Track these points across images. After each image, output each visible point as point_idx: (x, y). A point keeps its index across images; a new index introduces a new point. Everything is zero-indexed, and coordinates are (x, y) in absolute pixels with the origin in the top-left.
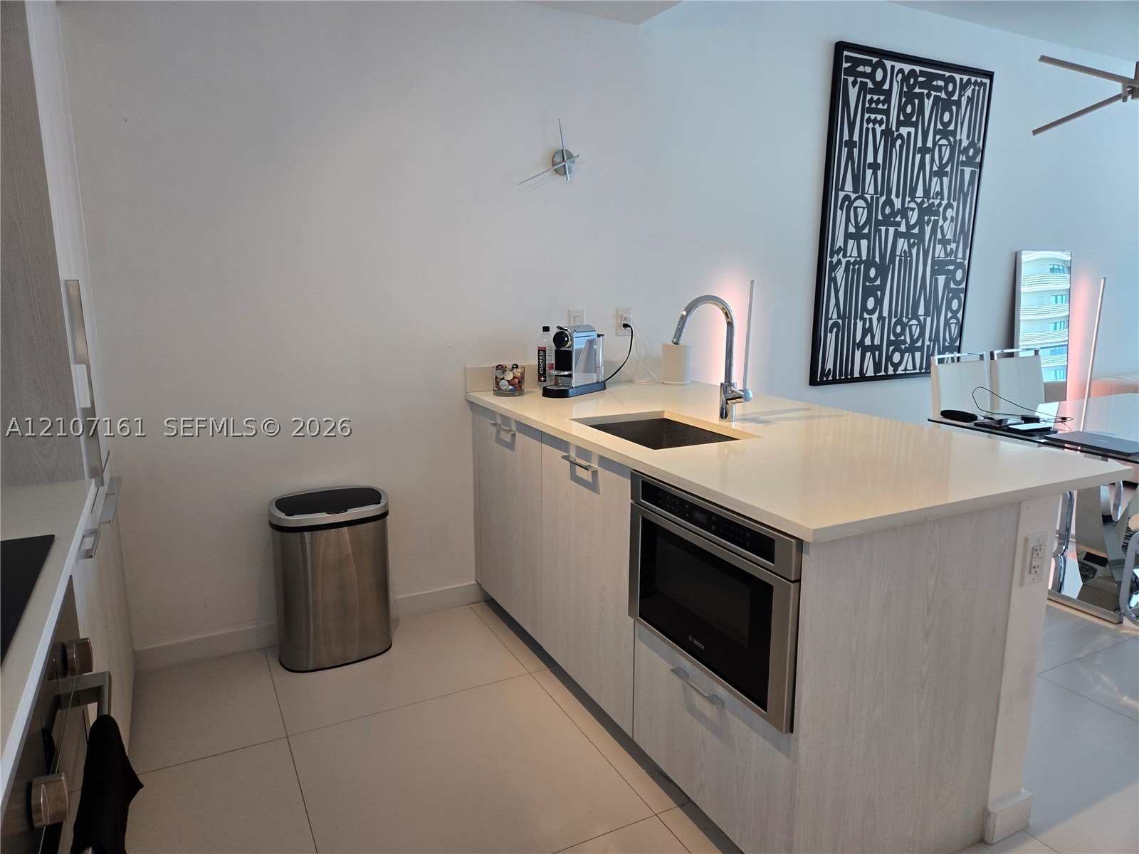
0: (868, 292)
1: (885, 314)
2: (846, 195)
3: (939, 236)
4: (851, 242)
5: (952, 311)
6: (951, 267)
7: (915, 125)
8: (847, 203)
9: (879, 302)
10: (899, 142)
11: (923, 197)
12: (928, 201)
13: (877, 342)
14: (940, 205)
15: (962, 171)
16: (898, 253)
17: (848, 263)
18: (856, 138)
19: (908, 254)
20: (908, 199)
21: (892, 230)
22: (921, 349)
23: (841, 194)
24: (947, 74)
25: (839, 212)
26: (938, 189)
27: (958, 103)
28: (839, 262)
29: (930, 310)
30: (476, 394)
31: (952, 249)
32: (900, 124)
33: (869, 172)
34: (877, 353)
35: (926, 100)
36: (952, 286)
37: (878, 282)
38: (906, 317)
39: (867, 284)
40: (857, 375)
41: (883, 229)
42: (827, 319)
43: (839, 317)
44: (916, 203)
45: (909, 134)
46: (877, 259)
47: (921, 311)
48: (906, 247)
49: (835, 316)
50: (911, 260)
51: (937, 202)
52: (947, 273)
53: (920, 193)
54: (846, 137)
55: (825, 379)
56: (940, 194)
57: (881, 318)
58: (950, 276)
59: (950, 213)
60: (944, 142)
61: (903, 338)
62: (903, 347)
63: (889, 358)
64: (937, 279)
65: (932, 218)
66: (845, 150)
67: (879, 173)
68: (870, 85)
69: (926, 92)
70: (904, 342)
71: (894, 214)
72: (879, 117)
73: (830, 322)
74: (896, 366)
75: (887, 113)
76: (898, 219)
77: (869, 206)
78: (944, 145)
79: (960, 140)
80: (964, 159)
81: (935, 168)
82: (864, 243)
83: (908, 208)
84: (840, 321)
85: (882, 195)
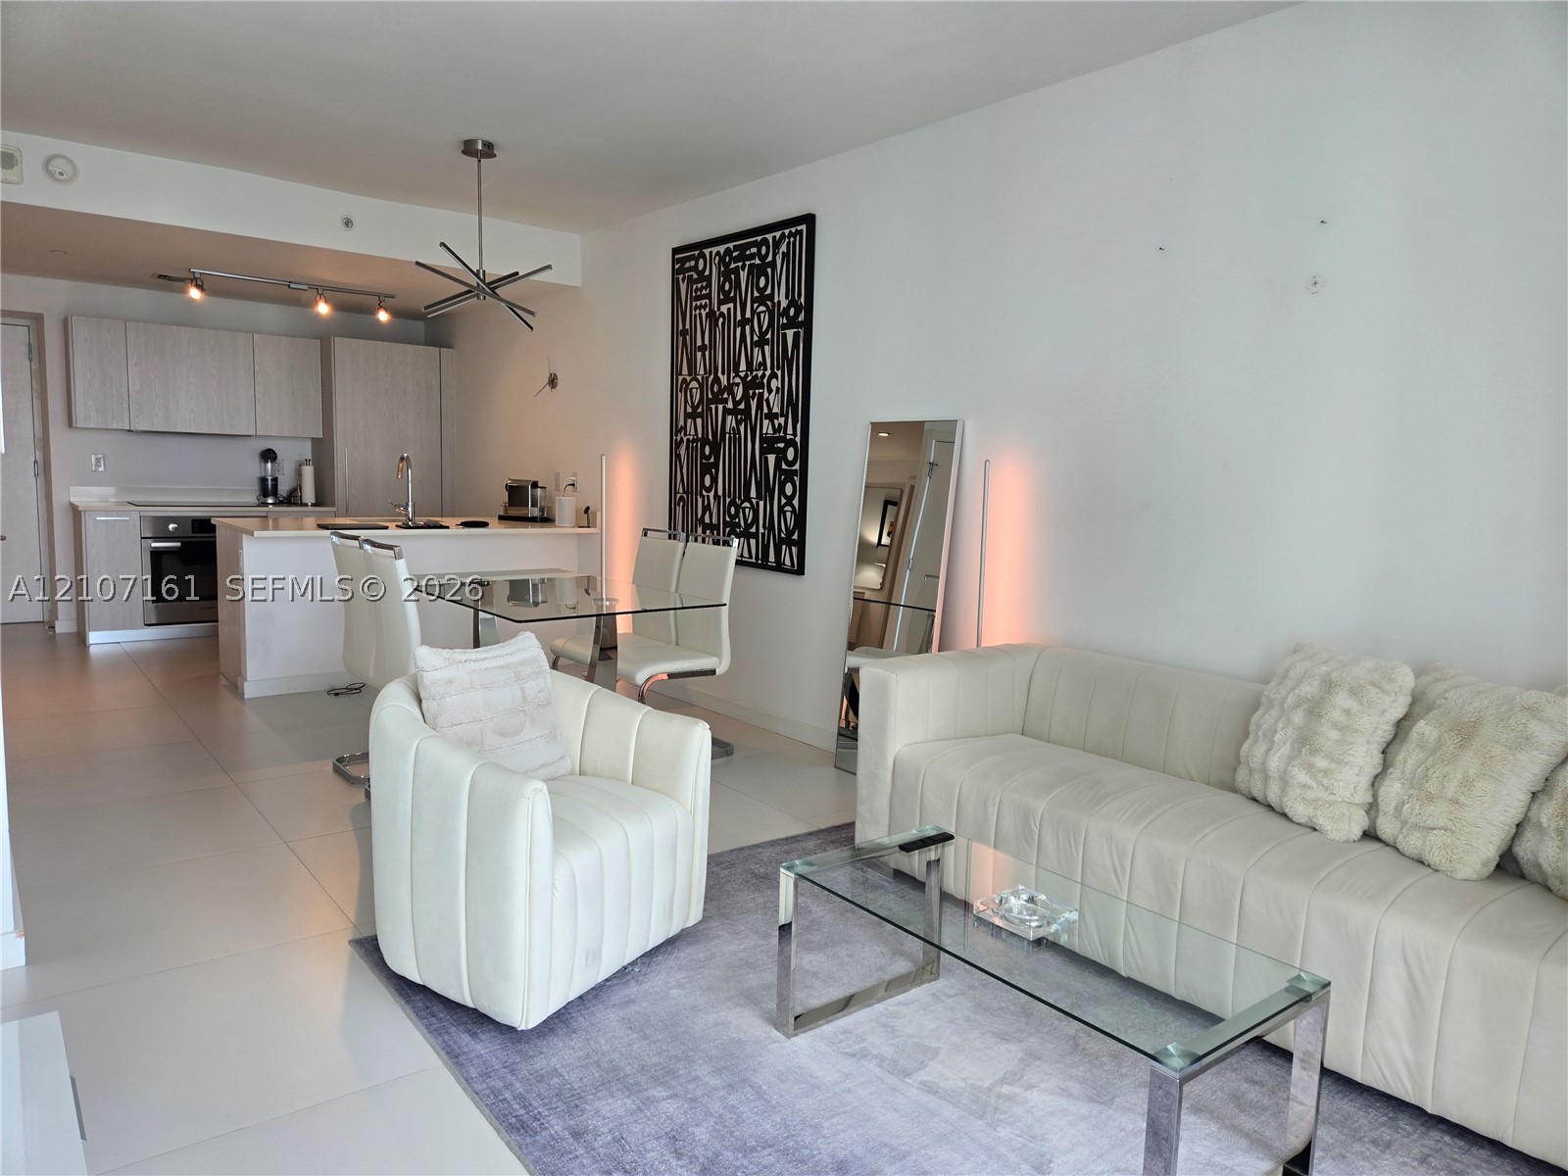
0: (706, 469)
1: (720, 493)
2: (683, 378)
3: (766, 410)
4: (689, 421)
5: (786, 497)
6: (781, 445)
7: (733, 299)
8: (685, 386)
9: (714, 480)
10: (721, 320)
11: (747, 370)
12: (751, 373)
13: (714, 521)
14: (764, 375)
15: (785, 335)
16: (727, 431)
17: (688, 439)
18: (687, 326)
19: (736, 431)
20: (732, 375)
21: (720, 407)
22: (755, 536)
23: (681, 378)
24: (759, 238)
25: (679, 394)
26: (760, 359)
27: (773, 264)
28: (682, 439)
29: (766, 491)
31: (780, 424)
32: (721, 303)
33: (699, 355)
35: (741, 272)
36: (784, 466)
37: (712, 460)
38: (740, 498)
39: (703, 461)
41: (713, 406)
42: (675, 493)
43: (684, 492)
44: (740, 377)
45: (729, 309)
46: (710, 437)
47: (753, 494)
48: (734, 424)
49: (681, 491)
50: (740, 437)
51: (760, 373)
52: (777, 451)
53: (743, 366)
54: (680, 328)
56: (764, 363)
57: (716, 495)
58: (781, 456)
59: (774, 384)
60: (762, 308)
61: (737, 520)
62: (738, 530)
64: (766, 459)
65: (757, 391)
66: (681, 339)
67: (707, 353)
68: (695, 276)
69: (740, 264)
70: (740, 525)
71: (721, 391)
72: (703, 302)
73: (678, 496)
75: (709, 296)
76: (725, 396)
77: (702, 386)
78: (762, 312)
79: (779, 302)
80: (785, 321)
81: (756, 338)
82: (699, 422)
83: (734, 383)
84: (685, 496)
85: (710, 375)
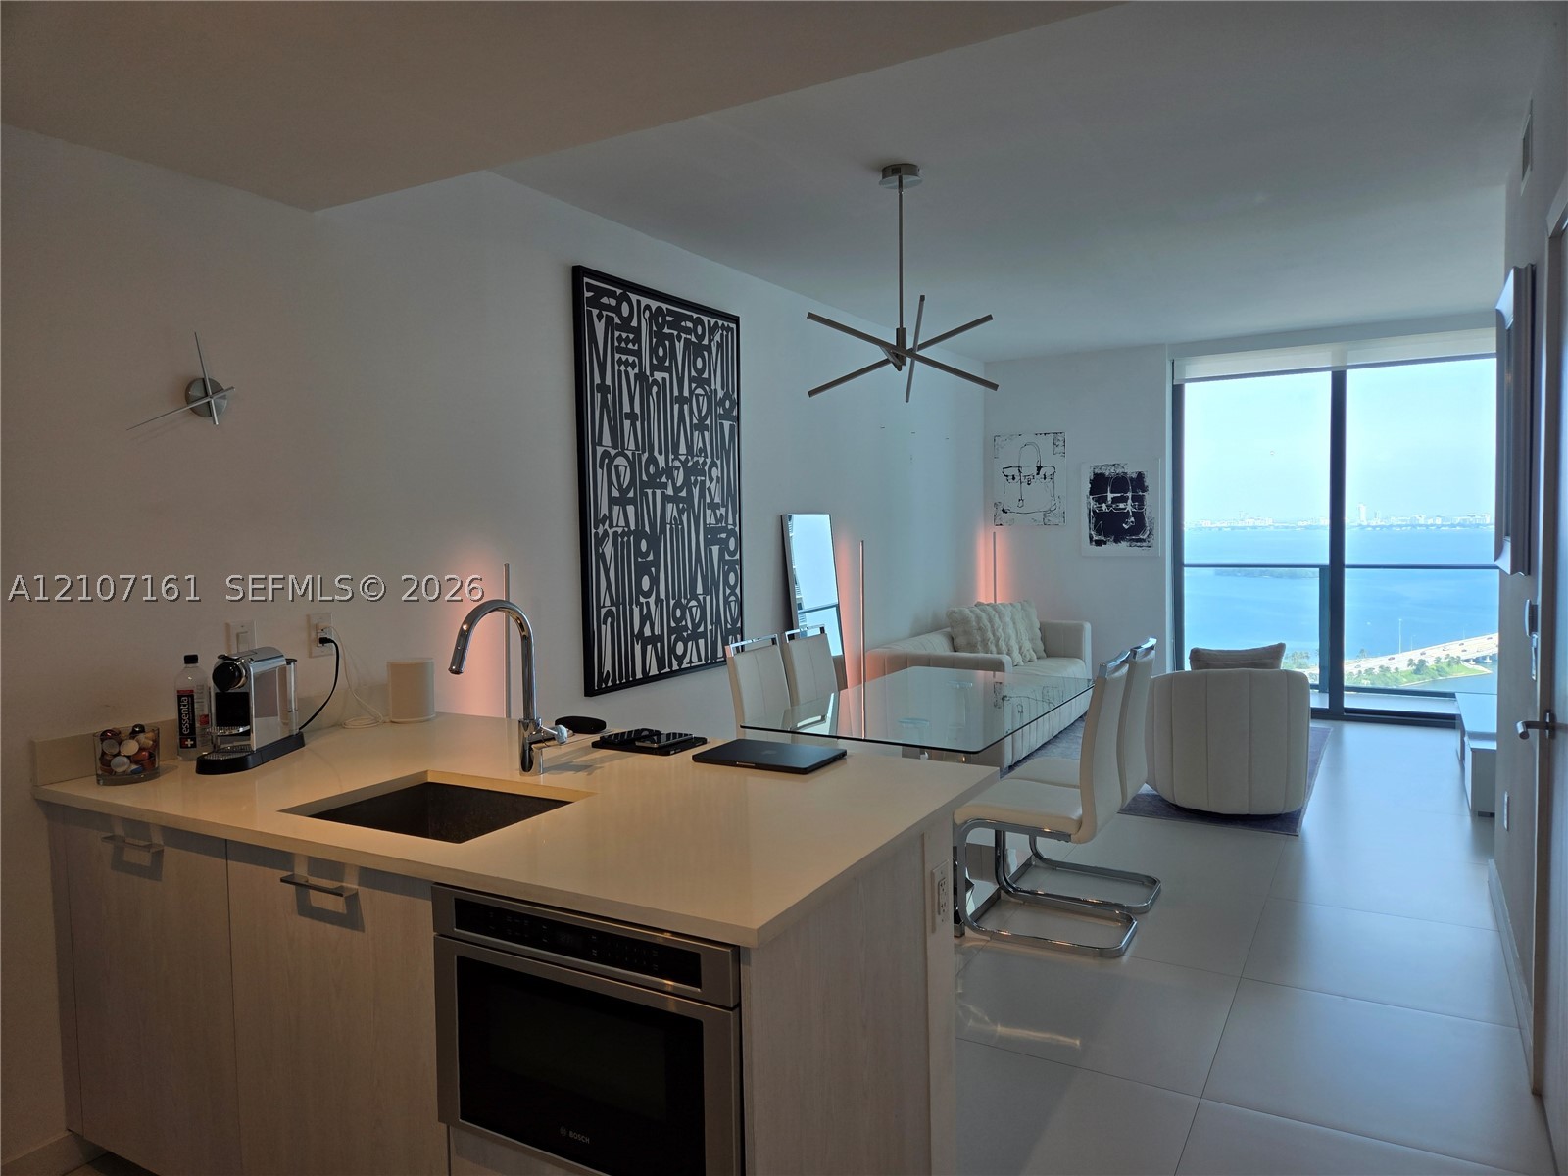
0: (643, 569)
1: (663, 595)
2: (605, 450)
3: (708, 500)
4: (616, 508)
6: (724, 536)
7: (669, 370)
8: (606, 460)
9: (655, 581)
10: (655, 389)
11: (687, 454)
12: (692, 458)
13: (657, 631)
14: (704, 463)
15: (722, 425)
16: (668, 520)
17: (615, 533)
18: (608, 382)
19: (678, 522)
20: (671, 456)
21: (659, 492)
22: (703, 635)
23: (600, 450)
24: (695, 315)
25: (599, 471)
26: (700, 445)
27: (709, 348)
28: (606, 534)
29: (711, 585)
30: (54, 788)
31: (721, 514)
32: (653, 368)
33: (627, 423)
34: (659, 644)
35: (677, 343)
36: (727, 557)
37: (651, 557)
38: (685, 598)
39: (640, 559)
40: (639, 675)
41: (649, 491)
42: (599, 608)
43: (612, 603)
44: (680, 460)
45: (664, 379)
46: (647, 529)
47: (699, 590)
48: (675, 514)
49: (608, 603)
50: (683, 529)
51: (701, 460)
52: (720, 542)
53: (683, 449)
54: (597, 381)
55: (603, 686)
56: (703, 450)
57: (658, 600)
58: (723, 546)
59: (715, 473)
60: (699, 391)
61: (684, 623)
62: (685, 634)
63: (672, 650)
64: (711, 550)
65: (699, 478)
66: (598, 397)
67: (638, 424)
68: (617, 320)
69: (676, 333)
70: (686, 628)
71: (659, 474)
72: (631, 359)
73: (603, 611)
74: (680, 659)
75: (638, 353)
77: (632, 464)
78: (701, 395)
79: (716, 390)
80: (722, 412)
81: (695, 421)
82: (631, 509)
83: (673, 467)
84: (614, 608)
85: (644, 452)
